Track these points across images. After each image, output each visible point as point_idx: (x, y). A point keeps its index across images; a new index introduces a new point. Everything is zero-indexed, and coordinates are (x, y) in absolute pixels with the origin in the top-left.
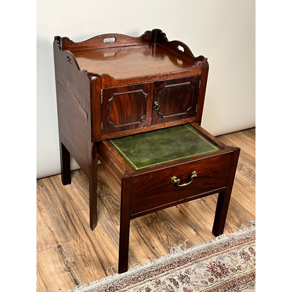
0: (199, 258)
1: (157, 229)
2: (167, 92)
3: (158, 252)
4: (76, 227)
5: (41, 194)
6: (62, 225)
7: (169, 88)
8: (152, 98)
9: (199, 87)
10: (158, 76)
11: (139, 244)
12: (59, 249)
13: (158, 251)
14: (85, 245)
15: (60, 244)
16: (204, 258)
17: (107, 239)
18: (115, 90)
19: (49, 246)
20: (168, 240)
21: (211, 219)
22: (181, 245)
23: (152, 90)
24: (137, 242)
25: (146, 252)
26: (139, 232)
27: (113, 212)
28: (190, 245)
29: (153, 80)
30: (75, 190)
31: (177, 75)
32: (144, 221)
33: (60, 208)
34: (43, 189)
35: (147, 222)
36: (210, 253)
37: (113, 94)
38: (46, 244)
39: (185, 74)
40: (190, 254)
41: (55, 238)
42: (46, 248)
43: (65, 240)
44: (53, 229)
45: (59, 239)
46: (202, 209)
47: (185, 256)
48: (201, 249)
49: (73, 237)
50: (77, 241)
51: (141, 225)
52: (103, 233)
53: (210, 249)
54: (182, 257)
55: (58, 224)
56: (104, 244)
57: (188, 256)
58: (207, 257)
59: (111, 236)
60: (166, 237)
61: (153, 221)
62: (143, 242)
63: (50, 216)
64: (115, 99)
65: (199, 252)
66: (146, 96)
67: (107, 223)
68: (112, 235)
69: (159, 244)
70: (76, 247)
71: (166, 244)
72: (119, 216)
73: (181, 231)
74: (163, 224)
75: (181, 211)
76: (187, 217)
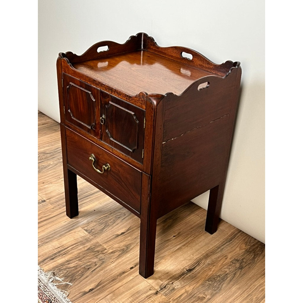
2: (112, 110)
3: (46, 263)
9: (144, 127)
11: (56, 247)
13: (48, 263)
15: (47, 201)
18: (71, 79)
20: (68, 269)
22: (60, 280)
23: (99, 98)
24: (59, 246)
25: (45, 254)
26: (75, 244)
27: (103, 221)
28: (64, 288)
31: (121, 96)
37: (69, 83)
39: (129, 99)
50: (53, 209)
51: (87, 244)
52: (67, 221)
60: (73, 266)
62: (60, 250)
68: (66, 227)
69: (60, 262)
71: (61, 268)
72: (97, 226)
73: (86, 277)
74: (95, 261)
75: (124, 273)
76: (114, 280)
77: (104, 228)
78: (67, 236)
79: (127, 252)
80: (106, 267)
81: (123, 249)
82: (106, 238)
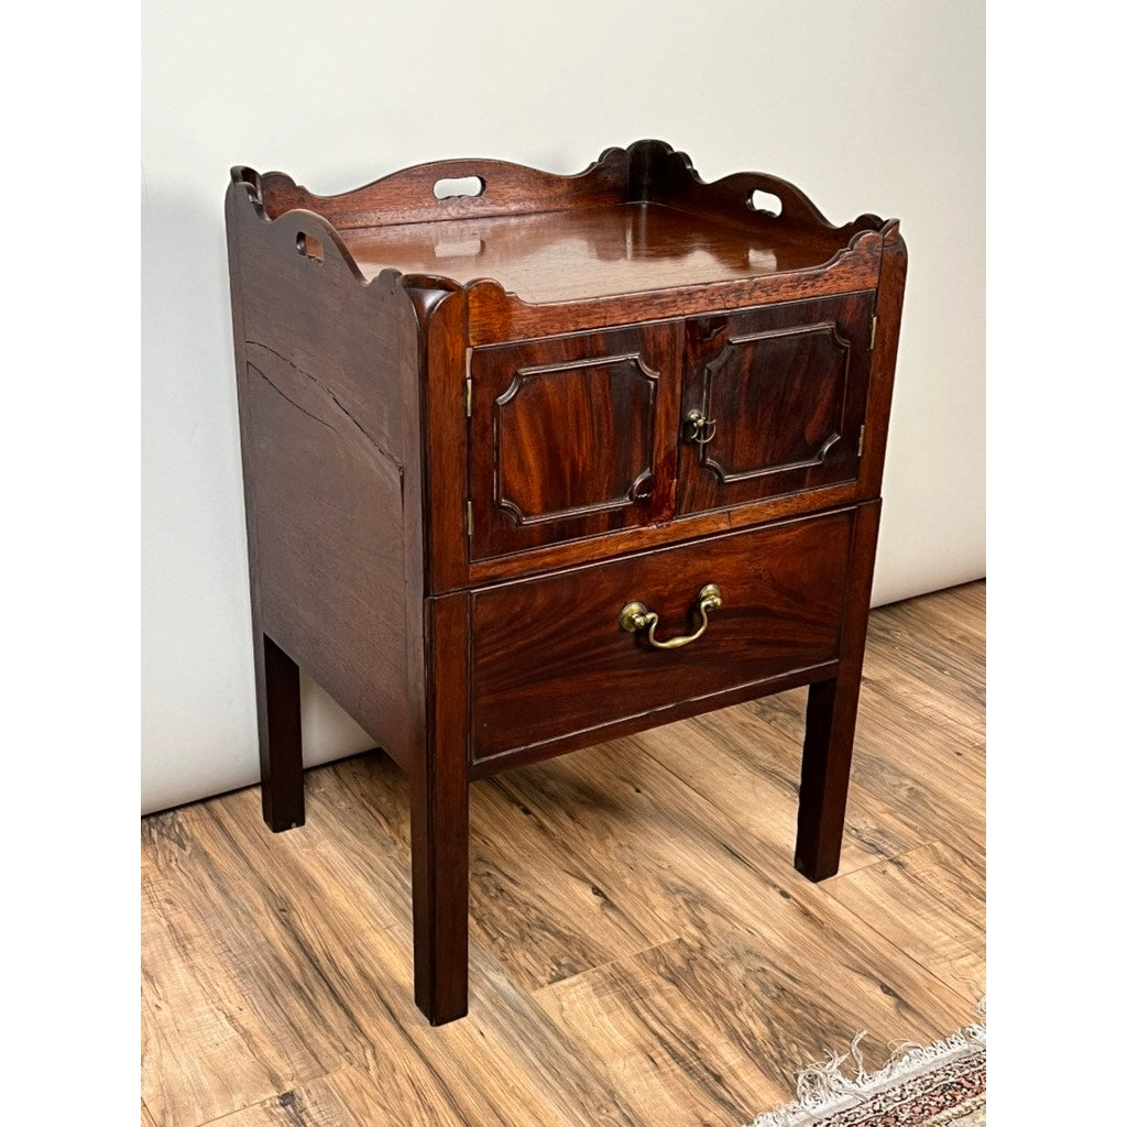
0: (934, 1110)
1: (716, 995)
2: (739, 366)
3: (741, 1097)
4: (353, 1009)
5: (178, 873)
6: (286, 1004)
7: (749, 351)
8: (678, 390)
9: (872, 347)
10: (700, 294)
11: (647, 1065)
12: (289, 1107)
13: (743, 1092)
14: (406, 1087)
15: (289, 1087)
16: (954, 1111)
17: (498, 1050)
18: (526, 354)
19: (238, 1099)
20: (778, 1038)
21: (947, 938)
22: (838, 1061)
23: (679, 354)
24: (641, 1057)
25: (686, 1097)
26: (637, 1014)
27: (509, 931)
28: (878, 1055)
29: (680, 312)
30: (328, 849)
31: (782, 289)
32: (655, 964)
33: (272, 928)
34: (187, 853)
35: (666, 967)
36: (978, 1083)
37: (516, 374)
38: (227, 1088)
39: (812, 285)
40: (890, 1095)
41: (262, 1060)
42: (227, 1111)
43: (310, 1066)
44: (248, 1020)
45: (282, 1067)
46: (896, 897)
47: (870, 1104)
48: (933, 1069)
49: (343, 1049)
50: (367, 1068)
51: (645, 980)
52: (476, 1027)
53: (974, 1066)
54: (857, 1110)
55: (271, 1000)
56: (490, 1073)
57: (884, 1105)
58: (968, 1103)
59: (517, 1038)
60: (763, 1026)
61: (691, 962)
62: (667, 1056)
63: (229, 964)
64: (526, 394)
65: (928, 1083)
66: (652, 383)
67: (489, 980)
68: (521, 1034)
69: (739, 1060)
70: (365, 1095)
71: (772, 1056)
72: (536, 949)
73: (826, 997)
74: (742, 972)
75: (806, 913)
76: (839, 937)
77: (558, 934)
78: (585, 1034)
79: (702, 893)
80: (775, 950)
81: (685, 900)
82: (620, 934)
